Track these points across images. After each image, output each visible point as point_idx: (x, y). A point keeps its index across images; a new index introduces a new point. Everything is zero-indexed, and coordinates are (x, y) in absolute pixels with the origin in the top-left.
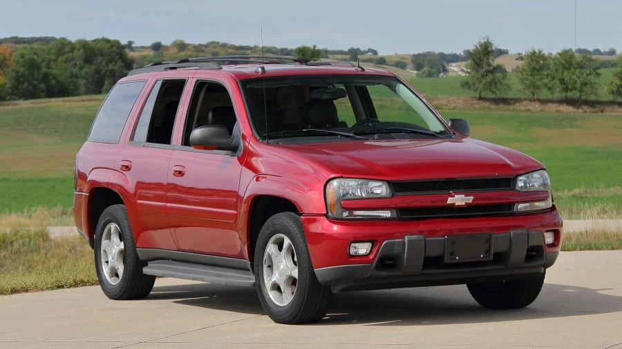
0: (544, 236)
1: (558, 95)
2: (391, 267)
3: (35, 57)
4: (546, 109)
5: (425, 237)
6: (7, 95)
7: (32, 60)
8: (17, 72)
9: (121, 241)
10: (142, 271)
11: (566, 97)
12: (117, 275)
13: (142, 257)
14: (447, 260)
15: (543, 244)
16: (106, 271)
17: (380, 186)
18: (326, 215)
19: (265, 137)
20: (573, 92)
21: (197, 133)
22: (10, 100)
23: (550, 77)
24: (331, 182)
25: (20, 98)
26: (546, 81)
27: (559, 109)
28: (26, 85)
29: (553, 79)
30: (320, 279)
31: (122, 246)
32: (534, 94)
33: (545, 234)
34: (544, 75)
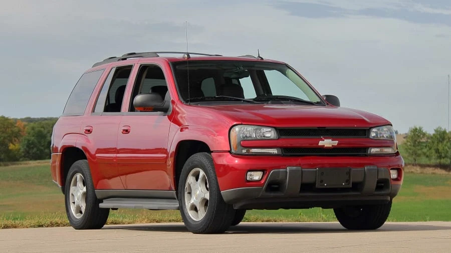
0: (389, 172)
1: (434, 161)
2: (277, 190)
3: (42, 129)
4: (425, 172)
5: (302, 168)
6: (20, 157)
7: (40, 132)
8: (29, 141)
9: (84, 186)
10: (98, 205)
11: (440, 163)
12: (81, 212)
13: (99, 197)
14: (318, 186)
15: (389, 178)
16: (73, 209)
17: (270, 131)
18: (230, 152)
19: (188, 101)
20: (446, 159)
21: (139, 98)
22: (23, 161)
23: (428, 148)
24: (234, 127)
25: (31, 160)
26: (425, 150)
27: (434, 171)
28: (35, 149)
29: (430, 149)
30: (225, 199)
31: (85, 189)
32: (415, 160)
33: (391, 171)
34: (424, 146)
